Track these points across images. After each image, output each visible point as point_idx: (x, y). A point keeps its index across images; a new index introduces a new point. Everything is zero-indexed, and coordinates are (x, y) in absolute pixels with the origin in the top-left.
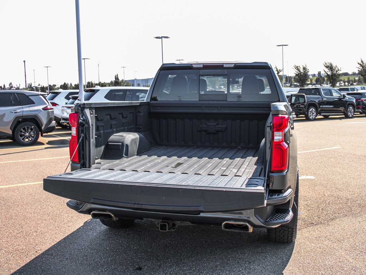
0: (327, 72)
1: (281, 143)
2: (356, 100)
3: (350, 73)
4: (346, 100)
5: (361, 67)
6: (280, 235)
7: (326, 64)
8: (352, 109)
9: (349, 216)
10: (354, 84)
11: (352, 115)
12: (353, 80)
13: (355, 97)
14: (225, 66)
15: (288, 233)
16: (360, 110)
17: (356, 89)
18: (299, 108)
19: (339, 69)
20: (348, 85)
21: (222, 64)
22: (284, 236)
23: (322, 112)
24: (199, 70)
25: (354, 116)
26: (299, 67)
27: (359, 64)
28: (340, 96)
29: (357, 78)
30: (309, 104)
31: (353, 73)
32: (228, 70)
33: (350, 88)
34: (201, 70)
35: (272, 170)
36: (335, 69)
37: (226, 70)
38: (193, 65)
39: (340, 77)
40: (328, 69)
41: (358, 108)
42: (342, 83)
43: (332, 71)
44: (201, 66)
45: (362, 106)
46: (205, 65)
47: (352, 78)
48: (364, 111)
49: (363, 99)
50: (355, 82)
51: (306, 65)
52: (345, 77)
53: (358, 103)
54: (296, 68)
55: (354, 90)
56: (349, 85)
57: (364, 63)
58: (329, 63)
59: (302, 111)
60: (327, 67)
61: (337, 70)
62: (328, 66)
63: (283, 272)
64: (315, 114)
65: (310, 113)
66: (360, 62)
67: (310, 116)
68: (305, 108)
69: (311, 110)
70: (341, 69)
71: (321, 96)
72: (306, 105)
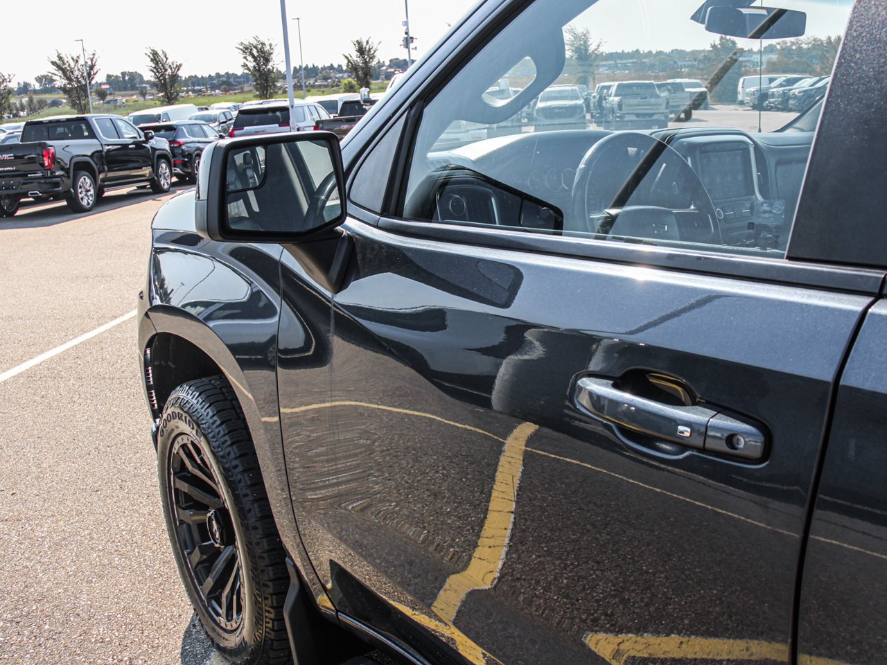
2: (170, 145)
4: (154, 147)
8: (166, 168)
11: (168, 184)
13: (165, 138)
16: (180, 170)
18: (50, 178)
23: (106, 183)
27: (53, 63)
30: (77, 164)
41: (176, 165)
45: (182, 159)
48: (186, 170)
49: (180, 140)
57: (65, 61)
59: (61, 188)
64: (92, 192)
65: (80, 191)
66: (56, 59)
67: (82, 199)
68: (69, 177)
69: (82, 183)
70: (10, 75)
71: (97, 139)
72: (69, 169)
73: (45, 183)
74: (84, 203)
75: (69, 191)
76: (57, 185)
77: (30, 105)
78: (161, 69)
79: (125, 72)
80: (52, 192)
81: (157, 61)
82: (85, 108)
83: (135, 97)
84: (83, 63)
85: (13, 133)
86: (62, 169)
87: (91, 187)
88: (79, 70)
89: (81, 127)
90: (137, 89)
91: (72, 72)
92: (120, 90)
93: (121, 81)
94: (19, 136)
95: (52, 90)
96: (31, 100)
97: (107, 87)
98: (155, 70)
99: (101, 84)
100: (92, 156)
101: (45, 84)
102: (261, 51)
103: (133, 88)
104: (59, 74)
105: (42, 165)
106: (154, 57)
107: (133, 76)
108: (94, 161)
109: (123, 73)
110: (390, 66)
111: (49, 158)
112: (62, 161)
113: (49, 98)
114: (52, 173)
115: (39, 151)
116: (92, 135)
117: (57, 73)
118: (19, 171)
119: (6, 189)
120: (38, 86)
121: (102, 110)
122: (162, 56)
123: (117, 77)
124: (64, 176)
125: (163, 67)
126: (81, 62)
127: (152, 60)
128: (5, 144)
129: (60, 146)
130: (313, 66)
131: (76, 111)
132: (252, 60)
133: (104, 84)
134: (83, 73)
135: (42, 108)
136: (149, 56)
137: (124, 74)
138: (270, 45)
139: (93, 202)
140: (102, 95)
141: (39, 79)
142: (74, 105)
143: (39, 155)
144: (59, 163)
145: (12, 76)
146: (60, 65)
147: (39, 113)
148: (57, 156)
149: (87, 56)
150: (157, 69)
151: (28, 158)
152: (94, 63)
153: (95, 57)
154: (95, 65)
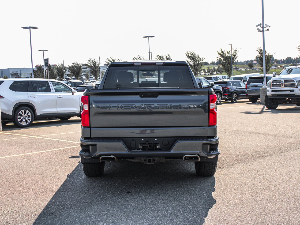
0: (190, 62)
1: (214, 110)
2: (223, 88)
3: (209, 63)
4: (214, 88)
5: (222, 57)
6: (207, 170)
7: (188, 54)
8: (219, 96)
9: (242, 163)
10: (214, 73)
11: (219, 102)
12: (213, 69)
13: (221, 86)
14: (157, 64)
15: (212, 168)
16: (226, 97)
17: (218, 78)
19: (201, 59)
20: (208, 74)
21: (155, 63)
22: (209, 170)
24: (138, 67)
25: (221, 102)
26: (163, 57)
27: (219, 54)
28: (209, 84)
29: (216, 68)
31: (212, 62)
32: (159, 67)
33: (214, 77)
34: (140, 67)
35: (210, 125)
36: (197, 59)
37: (158, 67)
38: (134, 63)
39: (202, 66)
40: (191, 59)
41: (225, 95)
42: (202, 73)
43: (194, 61)
44: (140, 64)
45: (228, 94)
46: (142, 63)
47: (212, 68)
48: (230, 97)
49: (229, 87)
50: (215, 72)
51: (169, 56)
52: (205, 66)
53: (225, 91)
54: (160, 58)
55: (217, 80)
56: (210, 74)
57: (224, 53)
58: (192, 54)
60: (189, 57)
61: (199, 60)
62: (191, 56)
63: (214, 187)
66: (220, 52)
70: (203, 58)
91: (227, 58)
97: (256, 62)
99: (253, 61)
126: (230, 53)
127: (260, 53)
136: (258, 51)
142: (226, 71)
145: (203, 59)
149: (233, 51)
152: (236, 54)
153: (237, 51)
154: (236, 55)
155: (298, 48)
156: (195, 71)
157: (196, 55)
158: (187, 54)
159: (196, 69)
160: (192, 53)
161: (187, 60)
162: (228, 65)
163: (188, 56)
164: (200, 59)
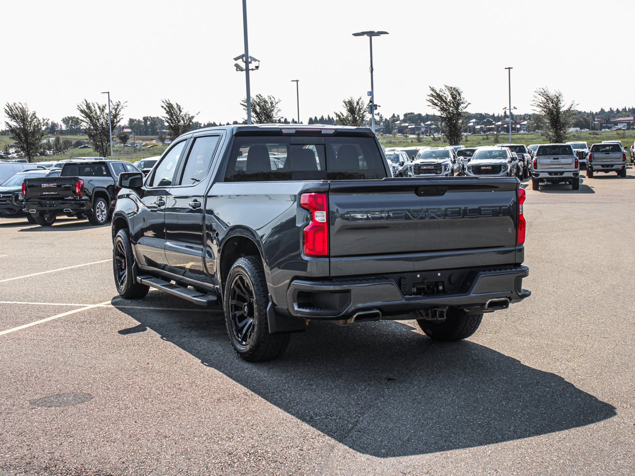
5: (87, 118)
7: (11, 110)
18: (78, 200)
21: (319, 130)
24: (288, 137)
27: (82, 111)
30: (97, 192)
32: (326, 138)
34: (291, 137)
36: (32, 121)
37: (324, 138)
39: (44, 137)
40: (16, 122)
46: (298, 130)
57: (92, 110)
59: (85, 208)
60: (13, 117)
61: (36, 124)
62: (17, 115)
64: (105, 212)
65: (97, 210)
66: (84, 108)
67: (98, 216)
68: (91, 202)
69: (99, 205)
70: (44, 120)
71: (112, 177)
72: (91, 196)
73: (75, 204)
74: (100, 219)
75: (90, 210)
76: (83, 205)
77: (56, 145)
78: (175, 120)
79: (147, 118)
80: (79, 210)
81: (172, 113)
82: (106, 151)
83: (154, 142)
84: (108, 112)
85: (54, 170)
86: (87, 195)
87: (105, 209)
88: (104, 118)
89: (102, 168)
90: (157, 134)
91: (98, 120)
92: (141, 134)
93: (142, 126)
94: (59, 172)
95: (78, 131)
96: (58, 140)
97: (129, 130)
98: (170, 121)
99: (123, 128)
100: (108, 188)
101: (72, 126)
102: (263, 108)
103: (154, 133)
104: (86, 121)
105: (74, 192)
106: (170, 110)
107: (155, 122)
108: (108, 191)
109: (144, 118)
110: (404, 121)
111: (79, 188)
112: (87, 190)
113: (74, 138)
114: (80, 197)
115: (73, 182)
116: (109, 174)
117: (84, 119)
118: (59, 195)
119: (49, 206)
120: (64, 127)
121: (122, 152)
122: (177, 109)
123: (139, 121)
124: (88, 200)
125: (177, 118)
126: (107, 111)
127: (167, 113)
128: (50, 177)
129: (86, 180)
130: (329, 117)
131: (98, 153)
132: (255, 115)
133: (127, 128)
134: (107, 121)
135: (67, 149)
136: (165, 109)
137: (146, 119)
138: (272, 103)
139: (106, 219)
140: (124, 138)
141: (66, 121)
142: (97, 148)
143: (73, 185)
144: (85, 192)
146: (88, 112)
147: (64, 153)
148: (85, 186)
149: (112, 106)
150: (171, 120)
151: (65, 187)
152: (117, 112)
153: (119, 108)
154: (118, 114)
155: (243, 105)
156: (27, 148)
157: (30, 113)
158: (8, 109)
159: (31, 144)
160: (20, 108)
161: (7, 123)
162: (101, 136)
163: (11, 114)
164: (39, 121)
